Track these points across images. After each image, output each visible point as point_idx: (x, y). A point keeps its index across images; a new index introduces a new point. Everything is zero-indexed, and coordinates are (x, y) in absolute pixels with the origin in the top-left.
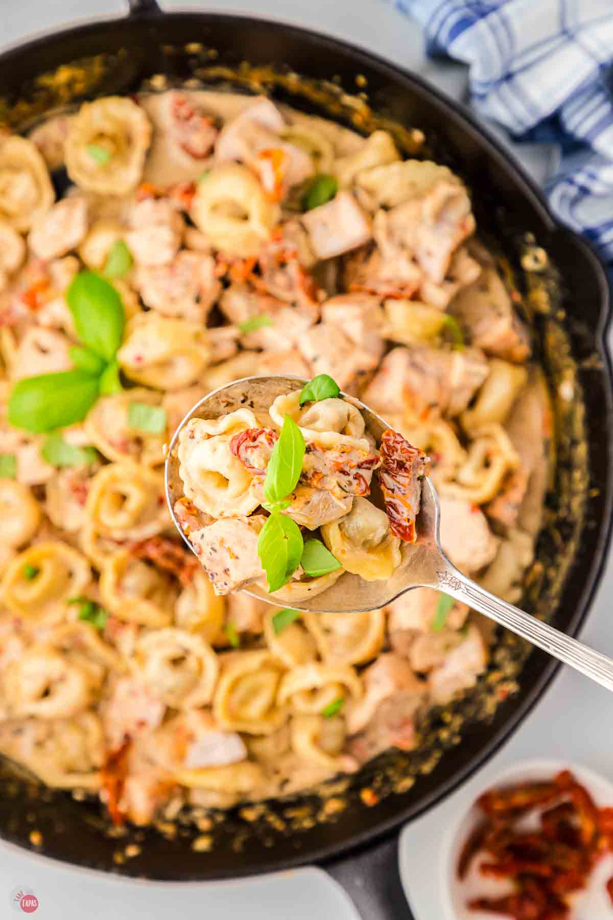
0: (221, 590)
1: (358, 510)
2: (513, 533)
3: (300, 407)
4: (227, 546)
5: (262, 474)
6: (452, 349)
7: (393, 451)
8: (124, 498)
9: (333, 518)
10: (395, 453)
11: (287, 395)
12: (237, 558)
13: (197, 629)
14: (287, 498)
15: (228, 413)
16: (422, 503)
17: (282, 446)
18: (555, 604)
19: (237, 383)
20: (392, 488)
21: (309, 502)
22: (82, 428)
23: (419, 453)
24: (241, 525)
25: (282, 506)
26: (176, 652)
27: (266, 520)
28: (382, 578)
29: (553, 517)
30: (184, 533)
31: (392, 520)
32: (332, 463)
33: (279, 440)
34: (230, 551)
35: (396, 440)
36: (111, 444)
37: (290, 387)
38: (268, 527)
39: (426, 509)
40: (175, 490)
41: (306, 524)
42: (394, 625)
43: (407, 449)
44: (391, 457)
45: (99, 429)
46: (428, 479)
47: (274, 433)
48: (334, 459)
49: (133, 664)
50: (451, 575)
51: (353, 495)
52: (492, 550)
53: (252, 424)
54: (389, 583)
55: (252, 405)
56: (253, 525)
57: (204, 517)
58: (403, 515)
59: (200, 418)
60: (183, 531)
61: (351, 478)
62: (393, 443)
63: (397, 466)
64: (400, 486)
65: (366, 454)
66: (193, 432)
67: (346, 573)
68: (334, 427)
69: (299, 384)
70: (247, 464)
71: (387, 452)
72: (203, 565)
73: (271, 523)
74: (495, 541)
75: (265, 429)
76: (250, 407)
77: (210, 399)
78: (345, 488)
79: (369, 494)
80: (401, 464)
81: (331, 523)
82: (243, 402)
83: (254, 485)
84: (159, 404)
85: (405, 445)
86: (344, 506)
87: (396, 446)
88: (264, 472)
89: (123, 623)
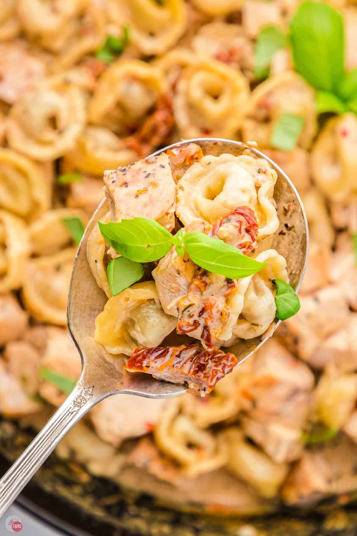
0: (108, 177)
1: (165, 320)
2: (121, 459)
3: (272, 280)
4: (150, 188)
5: (213, 234)
6: (305, 431)
7: (215, 362)
8: (216, 97)
9: (161, 295)
10: (214, 364)
11: (286, 268)
12: (137, 196)
13: (80, 146)
14: (186, 254)
15: (277, 210)
16: (162, 382)
17: (236, 256)
18: (48, 488)
19: (304, 223)
20: (182, 356)
21: (179, 274)
22: (288, 69)
23: (211, 387)
24: (167, 205)
25: (179, 247)
26: (62, 122)
27: (169, 229)
28: (97, 334)
29: (130, 501)
30: (168, 149)
31: (150, 351)
32: (213, 302)
33: (242, 254)
34: (143, 191)
35: (227, 366)
36: (269, 94)
37: (293, 272)
38: (162, 231)
39: (156, 385)
40: (212, 148)
41: (158, 268)
42: (53, 332)
43: (216, 375)
44: (211, 359)
45: (285, 85)
46: (184, 391)
47: (250, 251)
48: (216, 305)
49: (58, 79)
50: (89, 399)
51: (180, 317)
52: (108, 437)
53: (262, 231)
54: (91, 339)
55: (282, 233)
56: (166, 217)
57: (182, 171)
58: (154, 362)
59: (277, 181)
60: (171, 149)
61: (196, 318)
62: (224, 363)
63: (202, 364)
64: (181, 363)
65: (217, 336)
66: (265, 173)
67: (107, 299)
68: (247, 308)
69: (294, 282)
70: (225, 220)
71: (216, 357)
72: (135, 163)
73: (166, 235)
74: (116, 441)
75: (255, 242)
76: (280, 231)
77: (294, 194)
78: (187, 310)
79: (178, 333)
80: (203, 368)
81: (157, 292)
82: (286, 226)
83: (203, 223)
84: (299, 145)
85: (220, 375)
86: (170, 307)
87: (221, 366)
88: (214, 234)
89: (98, 77)
